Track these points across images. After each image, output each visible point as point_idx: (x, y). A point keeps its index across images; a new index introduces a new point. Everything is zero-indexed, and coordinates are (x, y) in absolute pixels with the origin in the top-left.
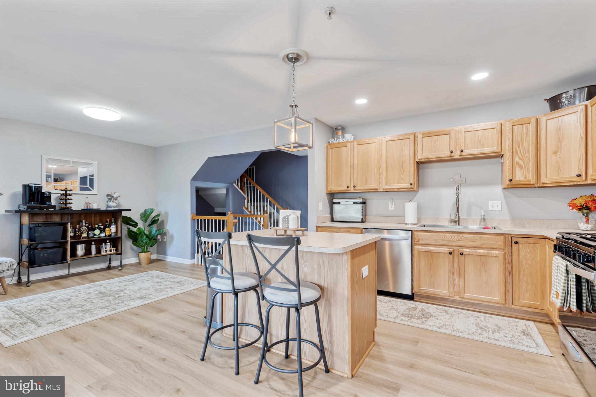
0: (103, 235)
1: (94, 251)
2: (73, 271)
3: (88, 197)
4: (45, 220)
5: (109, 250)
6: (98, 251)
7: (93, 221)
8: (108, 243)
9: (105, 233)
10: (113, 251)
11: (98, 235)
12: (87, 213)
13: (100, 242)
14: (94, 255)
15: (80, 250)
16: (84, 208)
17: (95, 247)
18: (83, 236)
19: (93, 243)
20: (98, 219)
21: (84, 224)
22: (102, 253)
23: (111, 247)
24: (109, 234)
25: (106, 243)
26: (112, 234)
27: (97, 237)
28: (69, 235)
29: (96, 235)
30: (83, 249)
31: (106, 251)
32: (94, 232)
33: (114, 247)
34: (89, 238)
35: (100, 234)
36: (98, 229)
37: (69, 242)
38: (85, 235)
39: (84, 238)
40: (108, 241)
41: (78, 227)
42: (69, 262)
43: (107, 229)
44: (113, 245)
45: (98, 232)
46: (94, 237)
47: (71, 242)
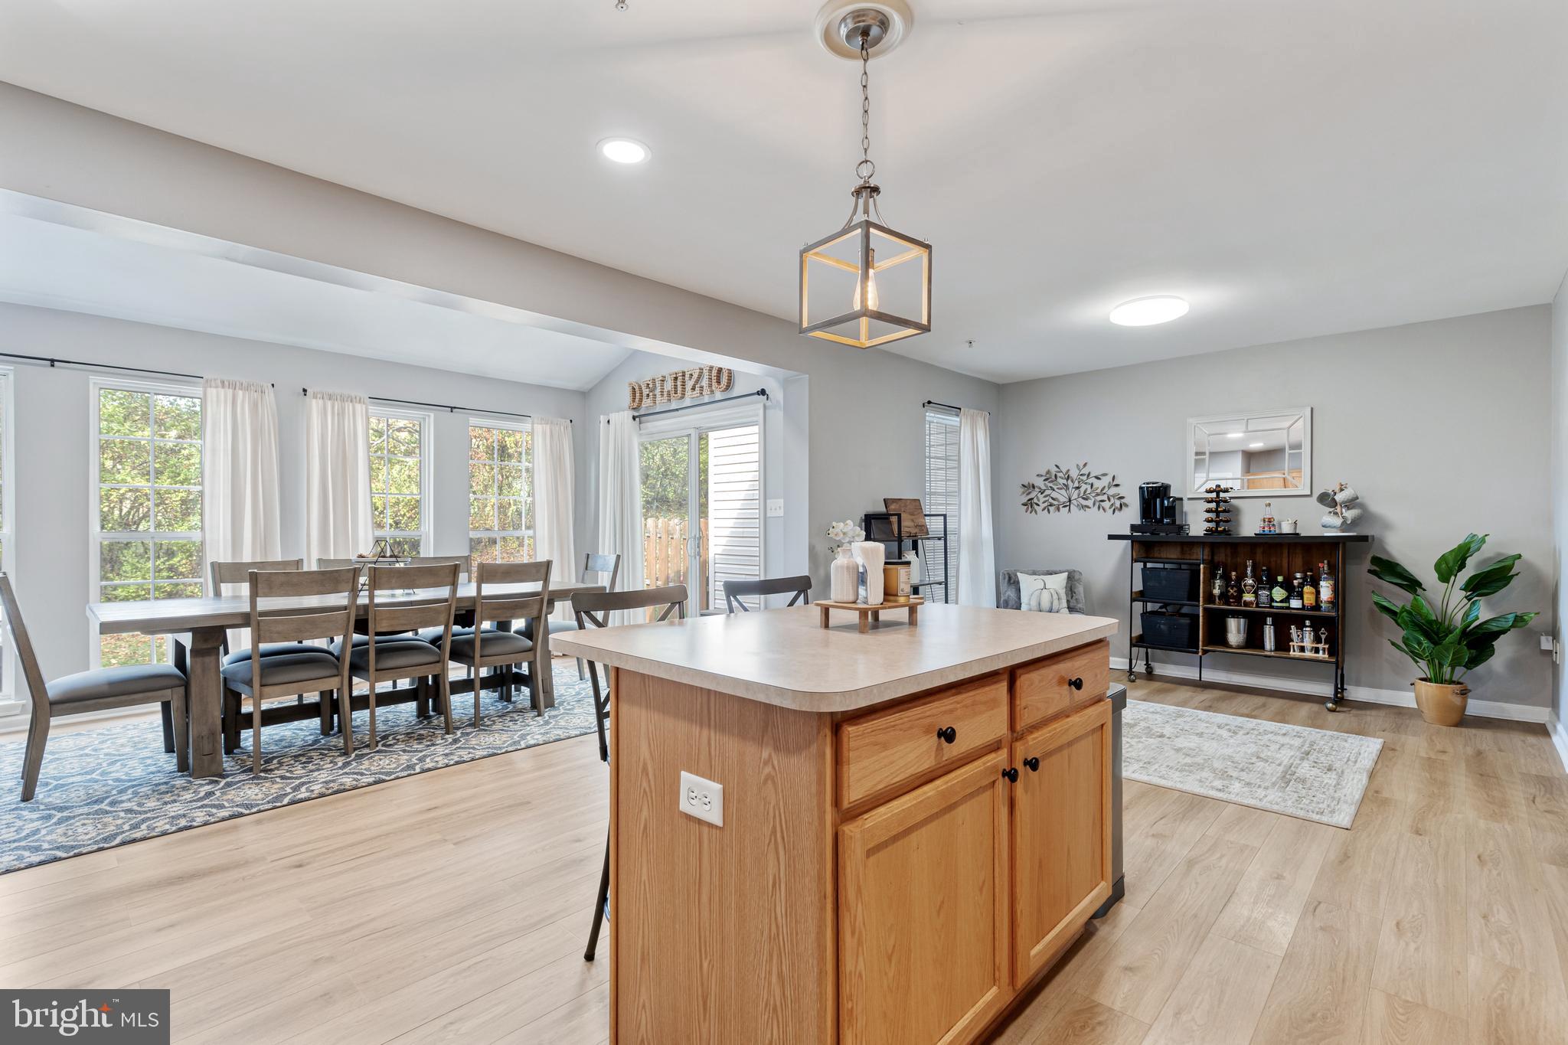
0: (1295, 603)
1: (1269, 641)
2: (1209, 675)
3: (1269, 505)
4: (1180, 557)
5: (1309, 648)
6: (1281, 644)
7: (1287, 564)
8: (1308, 629)
9: (1302, 598)
10: (1321, 652)
11: (1281, 601)
12: (1271, 545)
13: (1285, 622)
14: (1271, 651)
15: (1235, 630)
16: (1261, 532)
17: (1272, 631)
18: (1244, 598)
19: (1269, 620)
20: (1298, 561)
21: (1249, 569)
22: (1291, 653)
23: (1317, 640)
24: (1314, 604)
25: (1301, 627)
26: (1322, 605)
27: (1277, 608)
28: (1204, 592)
29: (1276, 602)
30: (1242, 631)
31: (1302, 649)
32: (1271, 593)
33: (1325, 643)
34: (1257, 606)
35: (1286, 600)
36: (1281, 587)
37: (1201, 609)
38: (1248, 597)
39: (1246, 604)
40: (1308, 623)
41: (1234, 577)
42: (1200, 654)
43: (1308, 589)
44: (1323, 637)
45: (1279, 593)
46: (1271, 605)
47: (1205, 609)
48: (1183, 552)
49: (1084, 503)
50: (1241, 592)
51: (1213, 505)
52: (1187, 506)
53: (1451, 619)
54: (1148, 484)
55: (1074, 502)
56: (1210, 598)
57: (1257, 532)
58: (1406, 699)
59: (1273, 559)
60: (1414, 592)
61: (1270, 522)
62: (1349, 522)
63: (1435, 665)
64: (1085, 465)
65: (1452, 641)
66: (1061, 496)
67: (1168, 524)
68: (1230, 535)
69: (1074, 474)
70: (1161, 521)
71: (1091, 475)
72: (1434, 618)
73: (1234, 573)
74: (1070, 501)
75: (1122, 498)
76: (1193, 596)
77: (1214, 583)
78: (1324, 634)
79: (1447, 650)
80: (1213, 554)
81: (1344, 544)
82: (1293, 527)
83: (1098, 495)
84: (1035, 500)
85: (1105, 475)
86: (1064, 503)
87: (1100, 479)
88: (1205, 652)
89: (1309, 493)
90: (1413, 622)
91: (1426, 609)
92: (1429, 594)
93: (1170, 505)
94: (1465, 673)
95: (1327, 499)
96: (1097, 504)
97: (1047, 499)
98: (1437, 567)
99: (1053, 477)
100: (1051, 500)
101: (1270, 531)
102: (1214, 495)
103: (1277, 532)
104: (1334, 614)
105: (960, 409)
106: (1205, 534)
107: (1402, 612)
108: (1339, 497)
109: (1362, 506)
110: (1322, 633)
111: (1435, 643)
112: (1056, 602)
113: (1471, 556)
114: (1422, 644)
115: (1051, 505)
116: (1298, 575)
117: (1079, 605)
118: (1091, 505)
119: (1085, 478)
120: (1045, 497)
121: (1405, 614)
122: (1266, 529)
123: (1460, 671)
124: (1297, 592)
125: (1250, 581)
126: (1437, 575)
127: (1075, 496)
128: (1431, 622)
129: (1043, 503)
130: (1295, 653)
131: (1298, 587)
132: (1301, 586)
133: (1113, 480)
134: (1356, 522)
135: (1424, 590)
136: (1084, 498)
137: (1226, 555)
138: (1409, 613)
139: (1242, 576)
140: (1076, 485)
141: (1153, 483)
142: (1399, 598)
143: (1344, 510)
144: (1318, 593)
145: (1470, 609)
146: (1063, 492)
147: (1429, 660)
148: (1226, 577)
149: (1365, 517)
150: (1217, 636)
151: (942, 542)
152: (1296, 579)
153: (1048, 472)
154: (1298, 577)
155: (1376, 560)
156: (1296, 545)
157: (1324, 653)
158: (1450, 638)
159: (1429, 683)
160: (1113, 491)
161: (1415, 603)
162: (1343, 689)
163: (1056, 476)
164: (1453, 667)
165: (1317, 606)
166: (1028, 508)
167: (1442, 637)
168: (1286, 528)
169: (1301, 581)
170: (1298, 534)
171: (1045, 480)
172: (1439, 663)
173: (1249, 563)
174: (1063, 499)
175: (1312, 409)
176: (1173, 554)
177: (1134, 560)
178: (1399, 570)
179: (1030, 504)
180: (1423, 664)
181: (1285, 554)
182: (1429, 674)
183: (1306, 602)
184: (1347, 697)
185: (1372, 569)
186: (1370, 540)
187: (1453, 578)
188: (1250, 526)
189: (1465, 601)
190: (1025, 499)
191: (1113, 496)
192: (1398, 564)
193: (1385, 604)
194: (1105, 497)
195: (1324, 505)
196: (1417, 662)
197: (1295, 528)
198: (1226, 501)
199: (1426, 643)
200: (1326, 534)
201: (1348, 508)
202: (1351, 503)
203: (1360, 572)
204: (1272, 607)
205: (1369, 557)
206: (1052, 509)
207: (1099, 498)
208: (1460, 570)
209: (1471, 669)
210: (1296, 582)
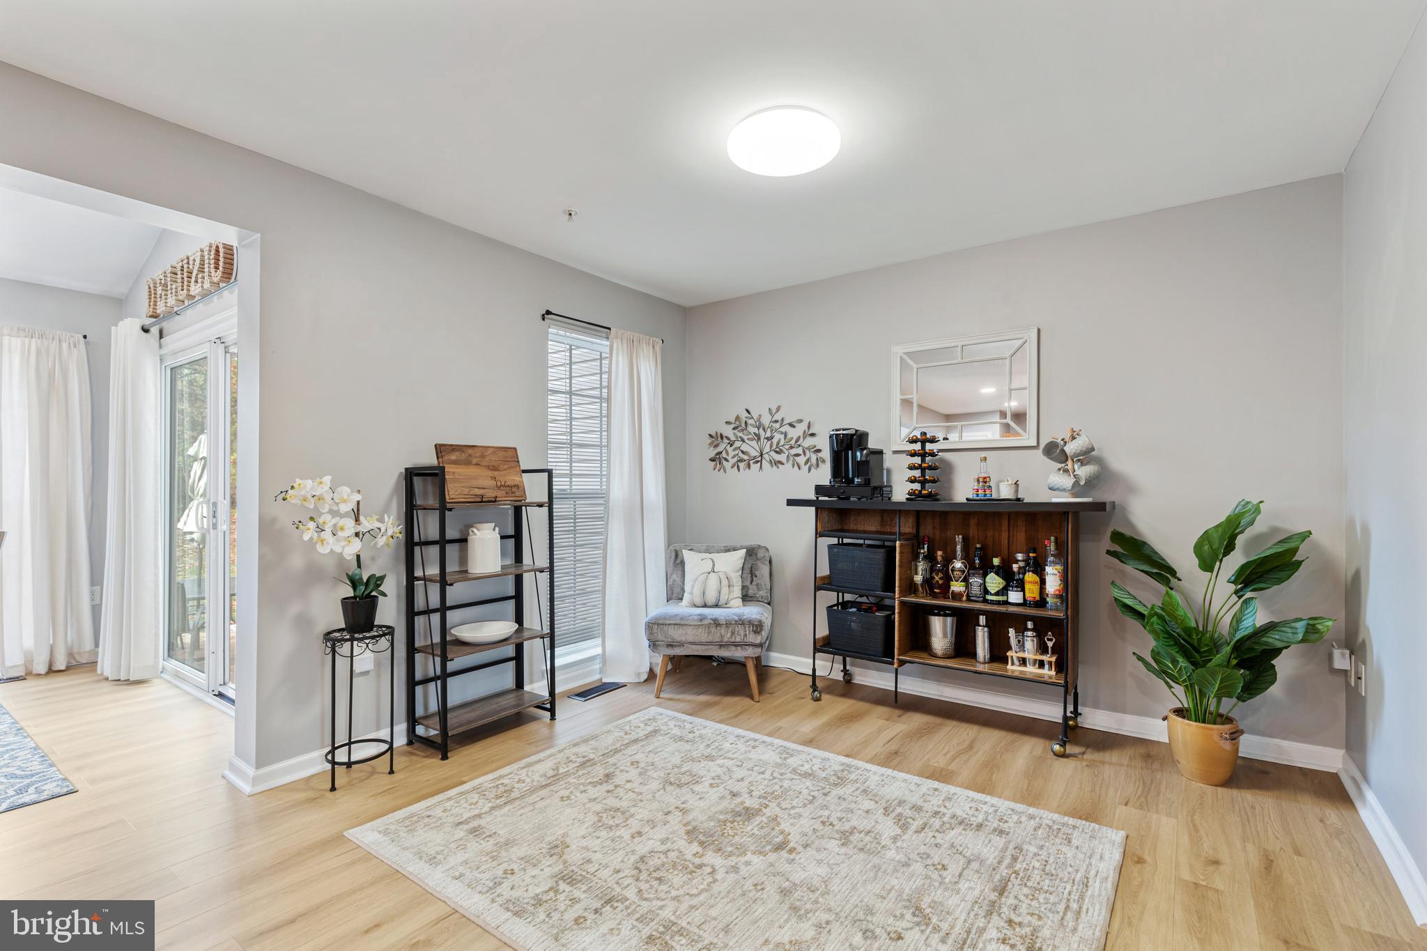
0: (1014, 597)
1: (982, 650)
3: (985, 459)
5: (1032, 661)
6: (999, 653)
7: (1006, 541)
8: (1030, 633)
9: (1023, 590)
10: (1047, 666)
11: (997, 594)
12: (987, 515)
13: (1000, 623)
14: (983, 663)
15: (940, 632)
17: (986, 634)
18: (952, 588)
19: (982, 620)
20: (1021, 536)
21: (959, 548)
22: (1009, 667)
23: (1042, 649)
24: (1038, 598)
25: (1021, 630)
26: (1048, 599)
27: (992, 602)
28: (900, 580)
29: (991, 594)
30: (949, 636)
31: (1023, 662)
32: (985, 582)
33: (1053, 653)
34: (969, 599)
35: (1004, 591)
36: (997, 574)
37: (897, 602)
38: (957, 587)
39: (957, 596)
40: (1030, 625)
41: (939, 559)
42: (896, 666)
43: (1030, 577)
44: (1050, 644)
45: (994, 582)
46: (984, 598)
47: (902, 603)
48: (883, 523)
49: (777, 457)
50: (948, 579)
51: (917, 460)
52: (889, 461)
53: (1215, 626)
54: (837, 430)
55: (766, 456)
56: (910, 588)
57: (970, 497)
58: (1156, 729)
59: (989, 534)
60: (1166, 582)
61: (985, 482)
62: (1082, 483)
63: (1193, 692)
64: (778, 409)
65: (1219, 662)
66: (752, 448)
67: (859, 485)
68: (938, 500)
69: (766, 421)
70: (852, 481)
71: (785, 422)
72: (1193, 624)
73: (940, 553)
74: (761, 455)
75: (819, 451)
76: (889, 586)
77: (916, 567)
78: (1051, 640)
79: (1213, 675)
80: (918, 525)
81: (1076, 514)
82: (1013, 490)
83: (792, 447)
84: (724, 455)
85: (800, 421)
86: (755, 458)
87: (794, 427)
88: (902, 663)
89: (1035, 444)
90: (1167, 633)
91: (1182, 610)
92: (1185, 584)
93: (864, 459)
94: (1235, 706)
95: (1054, 451)
96: (791, 458)
97: (737, 452)
98: (1198, 549)
99: (743, 425)
100: (741, 454)
101: (985, 495)
102: (918, 447)
103: (994, 496)
104: (1061, 615)
105: (610, 329)
106: (907, 499)
107: (1151, 616)
108: (1070, 448)
109: (1099, 461)
110: (1049, 640)
111: (1195, 664)
112: (725, 590)
113: (1242, 532)
114: (1178, 662)
115: (741, 460)
116: (1020, 556)
117: (761, 593)
118: (784, 460)
119: (777, 425)
120: (735, 450)
121: (1155, 619)
122: (980, 492)
123: (1227, 705)
124: (1017, 580)
125: (958, 565)
126: (1197, 561)
127: (767, 449)
128: (1188, 631)
129: (733, 457)
130: (1013, 668)
131: (1019, 573)
132: (1023, 571)
133: (809, 428)
134: (1092, 483)
135: (1179, 580)
136: (777, 452)
137: (934, 527)
138: (1160, 617)
139: (949, 559)
140: (768, 434)
141: (844, 430)
142: (1146, 593)
143: (1076, 467)
144: (1043, 582)
145: (1241, 610)
146: (754, 443)
147: (1186, 686)
148: (930, 558)
149: (1103, 476)
150: (919, 641)
151: (545, 510)
152: (1017, 561)
153: (738, 418)
154: (1020, 558)
155: (1117, 537)
156: (1018, 514)
157: (1050, 669)
158: (1218, 659)
159: (1187, 721)
160: (809, 442)
161: (1167, 598)
162: (1076, 713)
163: (746, 423)
164: (1219, 697)
165: (1041, 602)
166: (716, 464)
167: (1205, 652)
168: (1005, 492)
169: (1022, 564)
170: (1018, 500)
171: (734, 429)
172: (1200, 691)
173: (959, 538)
174: (754, 453)
175: (1039, 331)
176: (872, 525)
177: (819, 534)
178: (1147, 552)
179: (717, 459)
180: (1179, 690)
181: (1005, 527)
182: (1186, 703)
183: (1028, 595)
184: (1082, 723)
185: (1112, 550)
186: (1108, 508)
187: (1218, 563)
188: (963, 490)
189: (1235, 598)
190: (712, 453)
191: (809, 449)
192: (1145, 543)
193: (1129, 602)
194: (800, 451)
195: (1051, 459)
196: (1170, 687)
197: (1017, 491)
198: (932, 454)
199: (1182, 663)
200: (1055, 500)
201: (1082, 463)
202: (1086, 456)
203: (1097, 550)
204: (985, 601)
205: (1109, 534)
206: (742, 465)
207: (793, 451)
208: (1226, 553)
209: (1244, 701)
210: (1015, 567)
